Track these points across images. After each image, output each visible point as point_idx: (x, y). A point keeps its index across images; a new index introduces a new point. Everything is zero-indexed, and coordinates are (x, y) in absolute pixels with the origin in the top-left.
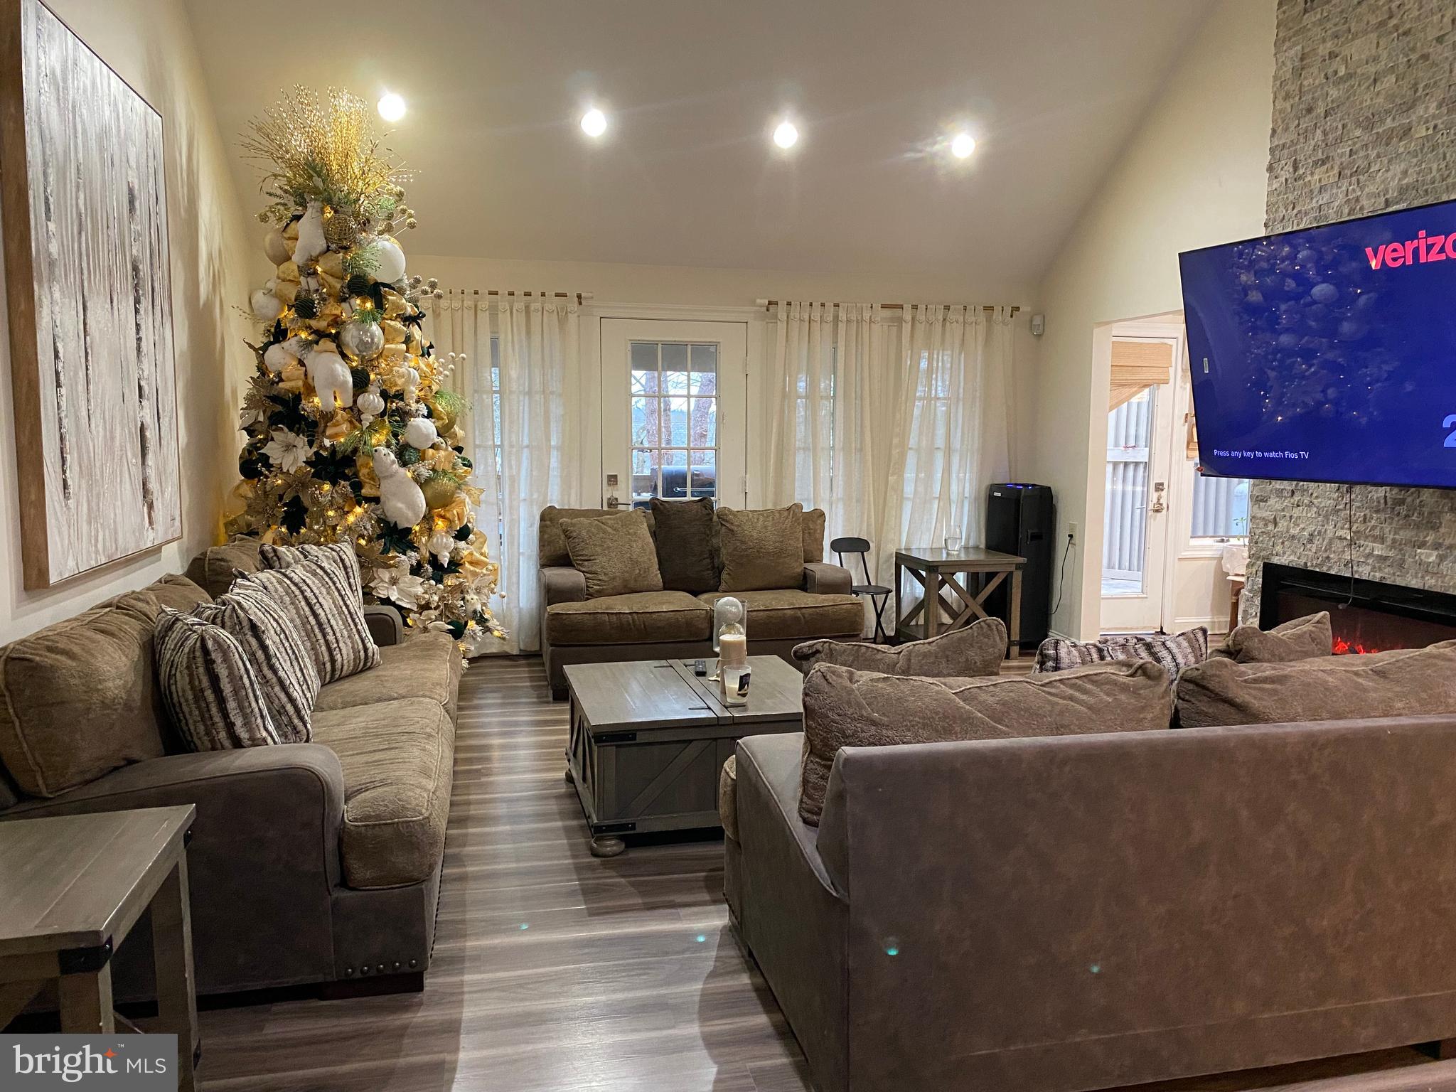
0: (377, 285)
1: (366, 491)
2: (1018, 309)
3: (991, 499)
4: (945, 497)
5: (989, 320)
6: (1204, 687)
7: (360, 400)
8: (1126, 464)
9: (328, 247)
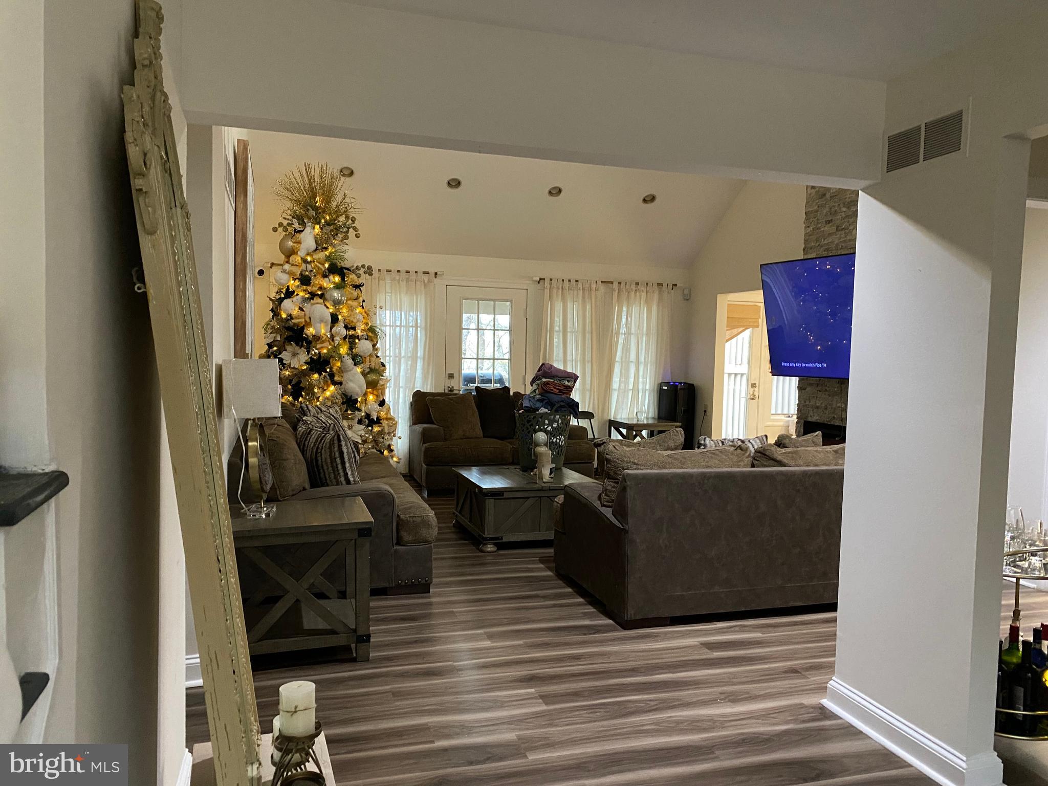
0: (342, 268)
1: (336, 378)
2: (676, 285)
3: (661, 392)
4: (636, 389)
5: (660, 292)
6: (765, 455)
7: (334, 330)
8: (736, 375)
9: (317, 247)
